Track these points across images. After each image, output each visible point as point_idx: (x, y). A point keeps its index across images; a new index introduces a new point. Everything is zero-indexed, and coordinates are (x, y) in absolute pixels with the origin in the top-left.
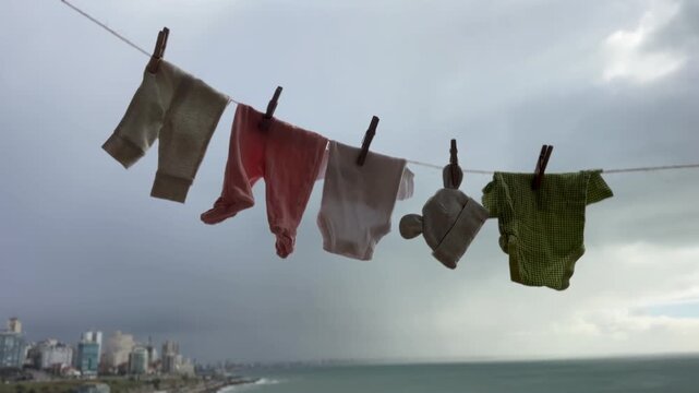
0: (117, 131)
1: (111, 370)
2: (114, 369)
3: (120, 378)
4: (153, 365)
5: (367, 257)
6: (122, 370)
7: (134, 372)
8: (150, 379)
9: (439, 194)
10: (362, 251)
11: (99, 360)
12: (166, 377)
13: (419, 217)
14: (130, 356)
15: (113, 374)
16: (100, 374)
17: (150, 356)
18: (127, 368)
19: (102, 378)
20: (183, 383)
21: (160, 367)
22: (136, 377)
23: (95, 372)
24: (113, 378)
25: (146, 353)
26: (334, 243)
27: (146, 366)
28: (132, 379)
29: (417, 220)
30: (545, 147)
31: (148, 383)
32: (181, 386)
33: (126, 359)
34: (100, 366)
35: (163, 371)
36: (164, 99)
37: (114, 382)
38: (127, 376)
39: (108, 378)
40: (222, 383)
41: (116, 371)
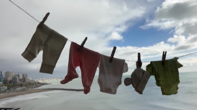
0: (27, 49)
1: (7, 82)
2: (8, 81)
3: (10, 84)
4: (20, 80)
5: (115, 93)
6: (10, 82)
7: (15, 82)
8: (19, 84)
9: (136, 70)
10: (113, 91)
11: (3, 79)
12: (24, 83)
13: (130, 78)
14: (13, 78)
15: (8, 83)
16: (4, 83)
17: (19, 78)
18: (12, 81)
19: (5, 84)
20: (29, 85)
21: (22, 81)
22: (15, 84)
23: (3, 83)
24: (8, 84)
25: (18, 77)
26: (104, 89)
27: (18, 80)
28: (14, 84)
29: (130, 80)
30: (164, 52)
31: (18, 85)
32: (29, 86)
33: (12, 79)
34: (4, 81)
35: (23, 82)
36: (43, 38)
37: (8, 85)
38: (12, 84)
39: (7, 84)
40: (40, 85)
41: (9, 82)
